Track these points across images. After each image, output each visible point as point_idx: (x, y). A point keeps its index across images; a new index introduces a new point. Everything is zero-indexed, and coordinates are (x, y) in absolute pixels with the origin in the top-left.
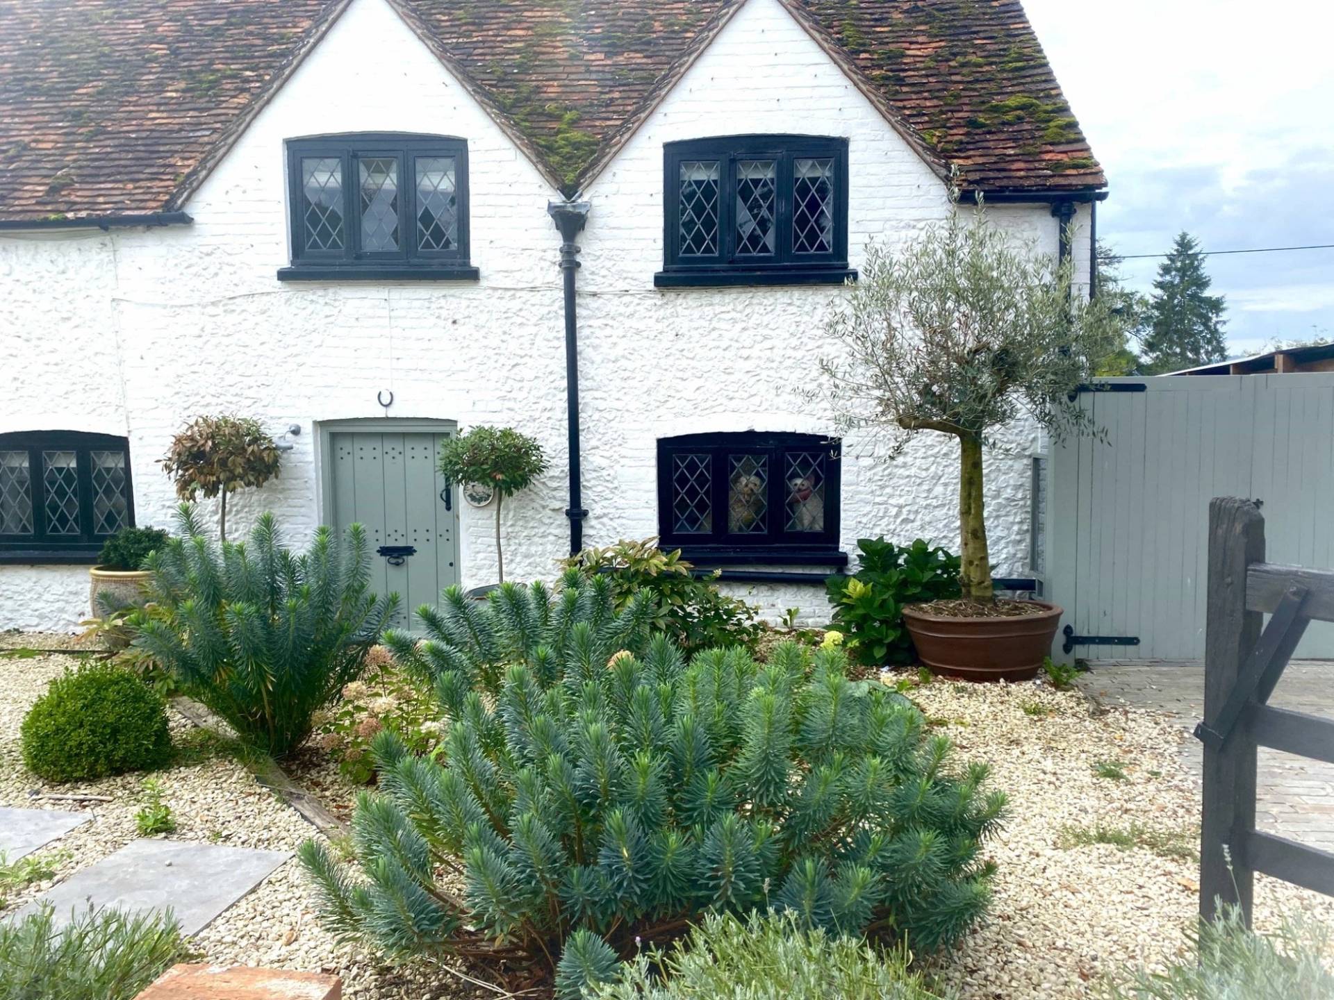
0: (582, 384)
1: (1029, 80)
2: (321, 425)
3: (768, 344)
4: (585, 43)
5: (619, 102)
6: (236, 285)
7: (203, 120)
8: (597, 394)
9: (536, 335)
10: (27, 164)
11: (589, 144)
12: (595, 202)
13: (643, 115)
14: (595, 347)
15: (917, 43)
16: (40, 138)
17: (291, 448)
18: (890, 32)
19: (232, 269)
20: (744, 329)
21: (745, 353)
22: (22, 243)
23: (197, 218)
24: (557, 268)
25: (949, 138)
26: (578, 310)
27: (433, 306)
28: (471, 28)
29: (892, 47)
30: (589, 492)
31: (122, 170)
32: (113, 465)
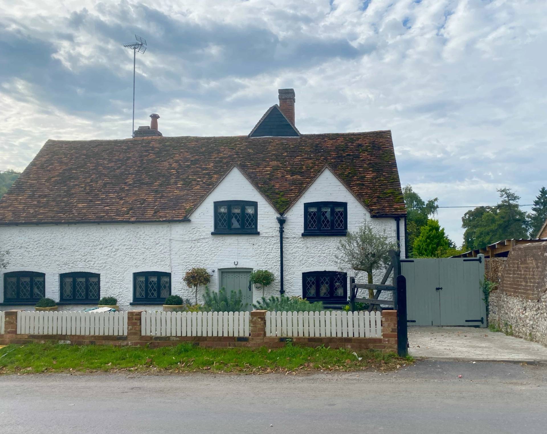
0: (284, 259)
1: (394, 185)
2: (219, 270)
3: (329, 250)
4: (285, 172)
5: (294, 190)
6: (200, 236)
7: (189, 193)
8: (287, 262)
9: (273, 248)
10: (146, 205)
11: (286, 201)
12: (288, 217)
13: (299, 197)
14: (287, 250)
15: (369, 174)
16: (148, 198)
17: (213, 275)
18: (363, 170)
19: (200, 232)
20: (323, 246)
21: (324, 252)
22: (147, 226)
23: (192, 220)
24: (278, 232)
25: (373, 201)
26: (283, 242)
27: (248, 241)
28: (256, 167)
29: (363, 175)
30: (285, 286)
31: (171, 207)
32: (166, 280)
